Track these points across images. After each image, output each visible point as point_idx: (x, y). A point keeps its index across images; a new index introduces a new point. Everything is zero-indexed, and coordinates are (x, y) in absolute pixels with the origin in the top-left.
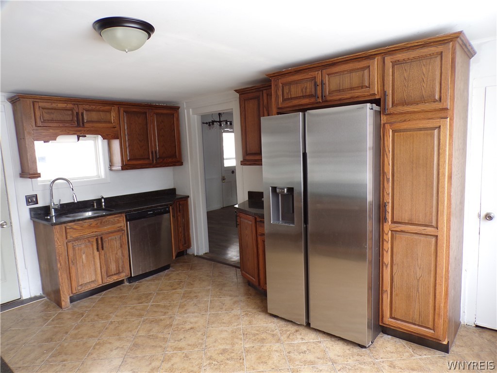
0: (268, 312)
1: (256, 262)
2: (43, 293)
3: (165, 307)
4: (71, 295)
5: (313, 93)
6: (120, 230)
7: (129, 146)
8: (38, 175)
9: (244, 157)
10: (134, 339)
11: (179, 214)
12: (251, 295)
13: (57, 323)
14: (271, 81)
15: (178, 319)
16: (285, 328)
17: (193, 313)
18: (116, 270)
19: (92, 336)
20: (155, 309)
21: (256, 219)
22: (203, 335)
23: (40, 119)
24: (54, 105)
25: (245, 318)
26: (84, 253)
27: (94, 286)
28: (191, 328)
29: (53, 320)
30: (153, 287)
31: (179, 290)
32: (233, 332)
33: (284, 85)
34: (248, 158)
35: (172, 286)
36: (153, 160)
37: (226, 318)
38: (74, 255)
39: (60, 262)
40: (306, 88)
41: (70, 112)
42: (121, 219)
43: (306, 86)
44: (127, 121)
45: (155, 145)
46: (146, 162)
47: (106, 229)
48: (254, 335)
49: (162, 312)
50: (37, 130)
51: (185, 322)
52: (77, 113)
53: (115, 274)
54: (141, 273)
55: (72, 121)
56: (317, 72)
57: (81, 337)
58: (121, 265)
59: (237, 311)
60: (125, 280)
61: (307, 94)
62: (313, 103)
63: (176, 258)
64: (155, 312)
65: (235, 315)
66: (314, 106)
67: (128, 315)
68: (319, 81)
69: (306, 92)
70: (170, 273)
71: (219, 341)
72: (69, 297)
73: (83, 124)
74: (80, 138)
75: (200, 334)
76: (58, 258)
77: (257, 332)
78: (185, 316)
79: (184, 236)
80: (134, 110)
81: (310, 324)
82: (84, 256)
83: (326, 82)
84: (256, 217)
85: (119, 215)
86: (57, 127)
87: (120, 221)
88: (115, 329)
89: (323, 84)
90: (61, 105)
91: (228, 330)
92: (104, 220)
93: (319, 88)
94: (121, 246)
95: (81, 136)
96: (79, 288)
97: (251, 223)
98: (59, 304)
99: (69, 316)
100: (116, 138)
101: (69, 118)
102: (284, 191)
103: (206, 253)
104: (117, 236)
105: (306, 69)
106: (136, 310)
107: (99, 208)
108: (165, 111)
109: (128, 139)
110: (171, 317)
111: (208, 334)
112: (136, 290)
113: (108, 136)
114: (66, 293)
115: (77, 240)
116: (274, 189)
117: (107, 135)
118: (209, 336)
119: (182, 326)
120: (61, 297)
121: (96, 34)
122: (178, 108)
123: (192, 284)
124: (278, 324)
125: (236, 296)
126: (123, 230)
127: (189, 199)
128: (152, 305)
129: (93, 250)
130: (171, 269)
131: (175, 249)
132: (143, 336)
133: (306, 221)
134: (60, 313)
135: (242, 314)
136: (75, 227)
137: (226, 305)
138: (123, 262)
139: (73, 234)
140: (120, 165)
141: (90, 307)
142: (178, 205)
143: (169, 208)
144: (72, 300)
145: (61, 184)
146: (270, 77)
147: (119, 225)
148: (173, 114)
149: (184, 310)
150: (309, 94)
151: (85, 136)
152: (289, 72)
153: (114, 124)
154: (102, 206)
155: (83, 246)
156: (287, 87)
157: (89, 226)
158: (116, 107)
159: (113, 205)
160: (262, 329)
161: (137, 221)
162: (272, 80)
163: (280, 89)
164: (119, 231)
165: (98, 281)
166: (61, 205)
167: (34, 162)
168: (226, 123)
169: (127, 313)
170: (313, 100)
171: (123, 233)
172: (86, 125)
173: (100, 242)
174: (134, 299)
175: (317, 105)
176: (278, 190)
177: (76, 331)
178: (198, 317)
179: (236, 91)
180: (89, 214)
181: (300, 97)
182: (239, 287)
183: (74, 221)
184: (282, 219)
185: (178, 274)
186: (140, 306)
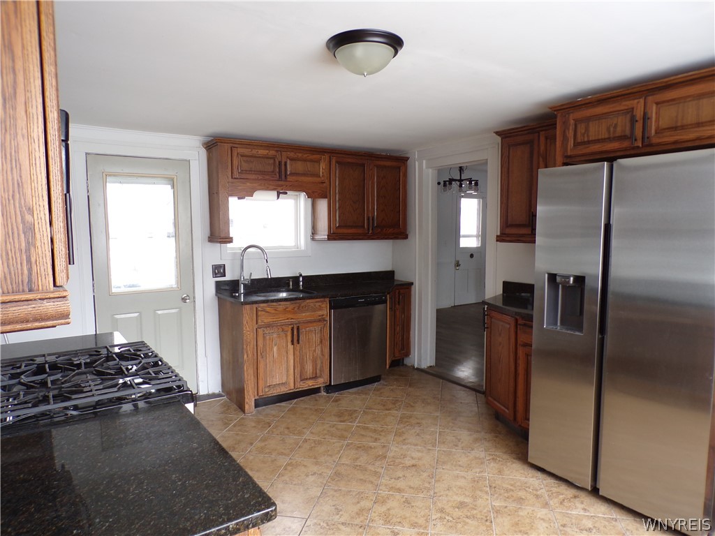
0: (529, 460)
1: (512, 384)
2: (223, 391)
3: (375, 431)
4: (257, 397)
5: (628, 132)
6: (322, 320)
7: (339, 208)
8: (230, 240)
9: (502, 229)
10: (336, 466)
11: (397, 306)
12: (500, 434)
13: (240, 430)
14: (555, 117)
15: (394, 450)
16: (555, 489)
17: (416, 445)
18: (313, 373)
19: (282, 454)
20: (363, 432)
21: (516, 320)
22: (432, 476)
23: (238, 169)
24: (254, 152)
25: (492, 465)
26: (276, 345)
27: (283, 390)
28: (413, 466)
29: (234, 426)
30: (359, 402)
31: (394, 412)
32: (474, 481)
33: (577, 121)
34: (508, 231)
35: (384, 405)
36: (368, 229)
37: (463, 460)
38: (264, 346)
39: (247, 352)
40: (616, 126)
41: (272, 161)
42: (324, 306)
43: (615, 122)
44: (339, 175)
45: (373, 208)
46: (360, 231)
47: (305, 316)
48: (507, 490)
49: (372, 437)
50: (232, 183)
51: (405, 456)
52: (279, 162)
53: (310, 378)
54: (343, 382)
55: (273, 172)
56: (636, 101)
57: (269, 453)
58: (318, 367)
59: (479, 452)
60: (322, 389)
61: (617, 135)
62: (626, 149)
63: (390, 367)
64: (363, 435)
65: (476, 458)
66: (628, 153)
67: (326, 434)
68: (639, 113)
69: (614, 132)
70: (379, 387)
71: (454, 489)
72: (253, 400)
73: (285, 176)
74: (281, 195)
75: (425, 475)
76: (245, 347)
77: (512, 488)
78: (404, 447)
79: (403, 339)
80: (349, 160)
81: (598, 489)
82: (275, 349)
83: (652, 117)
84: (518, 317)
85: (322, 299)
86: (255, 179)
87: (321, 308)
88: (311, 449)
89: (646, 118)
90: (262, 152)
91: (466, 476)
92: (303, 305)
93: (639, 126)
94: (321, 342)
95: (281, 193)
96: (267, 390)
97: (508, 326)
98: (241, 407)
99: (253, 424)
100: (324, 196)
101: (270, 168)
102: (569, 281)
103: (431, 366)
104: (317, 327)
105: (618, 96)
106: (337, 429)
107: (296, 289)
108: (388, 163)
109: (339, 199)
110: (384, 446)
111: (437, 477)
112: (336, 404)
113: (314, 195)
114: (251, 393)
115: (269, 327)
116: (552, 277)
117: (313, 192)
118: (439, 481)
119: (400, 460)
120: (244, 398)
121: (329, 54)
122: (407, 159)
123: (412, 406)
124: (544, 482)
125: (478, 432)
126: (324, 320)
127: (413, 287)
128: (357, 426)
129: (287, 342)
130: (382, 382)
131: (390, 356)
132: (347, 465)
133: (602, 330)
134: (243, 418)
135: (487, 458)
136: (268, 309)
137: (462, 442)
138: (322, 363)
139: (265, 319)
140: (326, 233)
141: (278, 417)
142: (397, 293)
143: (386, 297)
144: (257, 406)
145: (253, 253)
146: (555, 111)
147: (320, 313)
148: (399, 168)
149: (401, 439)
150: (620, 135)
151: (286, 193)
152: (587, 101)
153: (323, 179)
154: (299, 286)
155: (275, 335)
156: (583, 126)
157: (285, 309)
158: (327, 156)
159: (312, 286)
160: (519, 484)
161: (343, 310)
162: (559, 115)
163: (571, 128)
164: (320, 321)
165: (289, 383)
166: (252, 280)
167: (227, 222)
168: (470, 183)
169: (325, 432)
170: (626, 144)
171: (325, 325)
172: (289, 178)
173: (295, 333)
174: (334, 415)
175: (632, 152)
176: (558, 279)
177: (263, 444)
178: (422, 452)
179: (497, 133)
180: (284, 295)
181: (605, 139)
182: (481, 419)
183: (266, 302)
184: (562, 323)
185: (392, 390)
186: (342, 425)
